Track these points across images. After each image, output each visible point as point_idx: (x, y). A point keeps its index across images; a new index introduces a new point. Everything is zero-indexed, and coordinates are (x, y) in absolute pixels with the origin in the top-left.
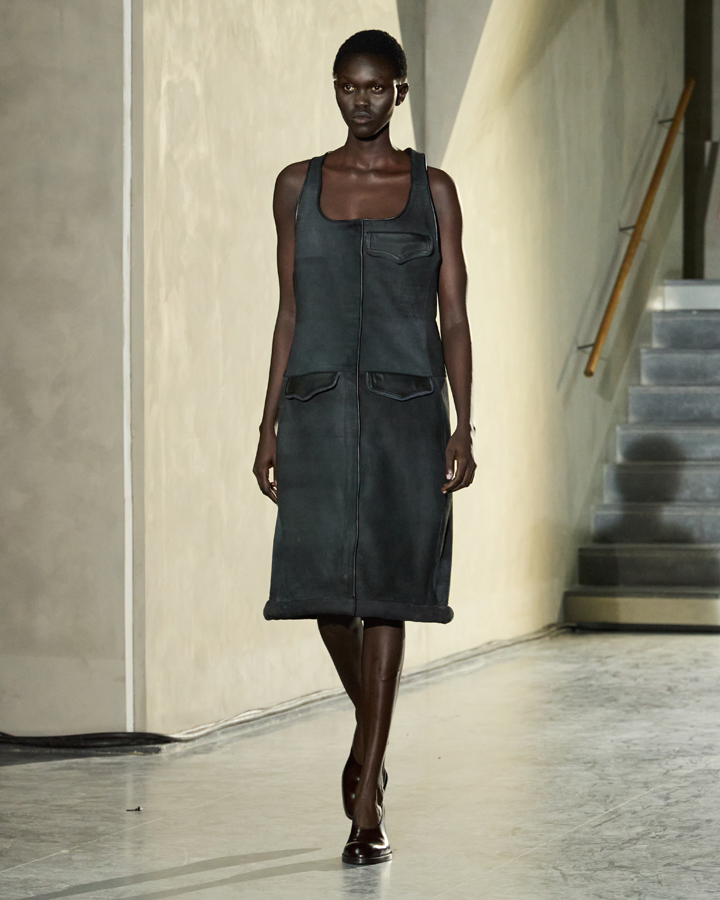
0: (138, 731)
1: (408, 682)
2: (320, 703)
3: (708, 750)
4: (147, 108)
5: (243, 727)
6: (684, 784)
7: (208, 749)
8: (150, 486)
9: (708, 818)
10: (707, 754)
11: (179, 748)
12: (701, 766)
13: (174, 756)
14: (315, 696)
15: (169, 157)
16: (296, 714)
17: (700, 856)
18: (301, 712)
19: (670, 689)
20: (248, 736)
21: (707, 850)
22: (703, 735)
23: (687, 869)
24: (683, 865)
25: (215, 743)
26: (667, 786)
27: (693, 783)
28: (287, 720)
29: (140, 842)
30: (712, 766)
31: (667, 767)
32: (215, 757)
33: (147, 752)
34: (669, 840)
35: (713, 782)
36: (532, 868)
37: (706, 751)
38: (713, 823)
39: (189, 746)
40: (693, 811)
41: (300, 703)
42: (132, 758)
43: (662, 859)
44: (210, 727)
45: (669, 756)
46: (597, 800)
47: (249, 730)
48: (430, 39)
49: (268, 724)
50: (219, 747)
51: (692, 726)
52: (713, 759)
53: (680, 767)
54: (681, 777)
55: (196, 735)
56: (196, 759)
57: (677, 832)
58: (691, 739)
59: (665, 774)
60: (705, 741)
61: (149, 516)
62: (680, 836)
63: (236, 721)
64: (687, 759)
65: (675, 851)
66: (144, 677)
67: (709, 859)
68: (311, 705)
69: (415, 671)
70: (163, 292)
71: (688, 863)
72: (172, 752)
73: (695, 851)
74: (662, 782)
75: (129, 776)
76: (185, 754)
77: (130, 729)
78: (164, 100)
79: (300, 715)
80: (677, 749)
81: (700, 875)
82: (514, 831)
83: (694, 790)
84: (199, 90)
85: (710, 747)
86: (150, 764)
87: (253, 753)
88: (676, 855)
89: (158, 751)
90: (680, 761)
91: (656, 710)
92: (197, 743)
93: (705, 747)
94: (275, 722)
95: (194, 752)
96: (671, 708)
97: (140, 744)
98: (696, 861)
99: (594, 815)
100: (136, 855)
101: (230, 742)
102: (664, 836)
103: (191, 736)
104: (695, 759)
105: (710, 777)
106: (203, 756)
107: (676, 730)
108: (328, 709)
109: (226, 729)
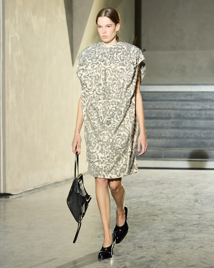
0: (4, 192)
1: (69, 181)
2: (48, 186)
3: (141, 197)
4: (6, 43)
5: (29, 192)
6: (135, 205)
7: (21, 197)
8: (7, 134)
9: (140, 213)
10: (140, 198)
11: (14, 197)
12: (139, 200)
13: (13, 199)
14: (46, 184)
15: (11, 55)
16: (42, 188)
17: (138, 222)
18: (43, 188)
19: (131, 182)
20: (31, 194)
21: (140, 221)
22: (139, 193)
23: (135, 225)
24: (135, 224)
25: (22, 196)
26: (131, 205)
27: (137, 204)
28: (40, 190)
29: (5, 219)
30: (142, 201)
31: (131, 201)
32: (23, 199)
33: (6, 198)
34: (131, 218)
35: (142, 204)
36: (98, 225)
37: (140, 197)
38: (141, 214)
39: (16, 196)
40: (137, 211)
41: (43, 186)
42: (3, 199)
43: (130, 223)
44: (21, 192)
45: (131, 198)
46: (114, 209)
47: (31, 192)
48: (74, 27)
49: (35, 191)
50: (24, 196)
51: (137, 191)
52: (142, 199)
53: (134, 201)
54: (134, 203)
55: (18, 193)
56: (18, 199)
57: (133, 216)
58: (136, 194)
59: (130, 202)
60: (140, 195)
61: (7, 141)
62: (134, 217)
63: (28, 190)
64: (135, 199)
65: (133, 221)
66: (5, 179)
67: (140, 223)
68: (46, 186)
69: (71, 178)
70: (10, 87)
71: (136, 224)
72: (12, 197)
73: (137, 221)
74: (129, 204)
75: (2, 203)
76: (15, 198)
77: (2, 192)
78: (10, 41)
79: (43, 189)
80: (133, 196)
81: (138, 227)
82: (94, 216)
83: (137, 206)
84: (19, 39)
85: (141, 196)
86: (7, 201)
87: (32, 198)
88: (133, 222)
89: (9, 197)
90: (134, 199)
91: (128, 187)
92: (18, 196)
93: (140, 196)
94: (37, 190)
95: (18, 198)
96: (132, 187)
97: (5, 196)
98: (138, 223)
99: (113, 212)
100: (4, 222)
101: (26, 195)
102: (130, 217)
103: (17, 194)
104: (137, 199)
105: (141, 203)
106: (20, 199)
107: (133, 192)
108: (50, 187)
109: (25, 192)
